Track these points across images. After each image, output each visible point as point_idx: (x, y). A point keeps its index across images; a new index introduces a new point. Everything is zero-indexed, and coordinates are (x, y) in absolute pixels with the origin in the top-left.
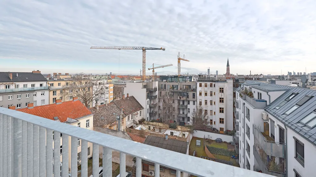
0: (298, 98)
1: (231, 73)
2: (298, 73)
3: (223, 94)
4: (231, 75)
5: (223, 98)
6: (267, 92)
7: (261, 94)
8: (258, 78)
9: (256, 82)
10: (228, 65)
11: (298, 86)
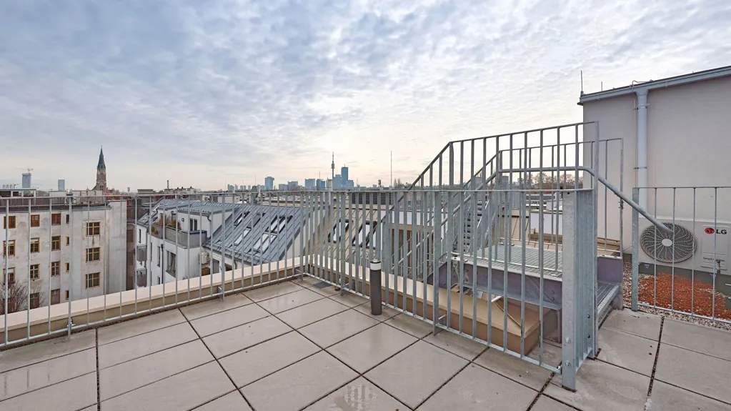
0: (250, 217)
1: (109, 186)
2: (241, 187)
3: (96, 237)
4: (111, 191)
5: (98, 249)
6: (208, 215)
7: (196, 221)
8: (185, 195)
9: (182, 203)
10: (101, 166)
11: (248, 202)
